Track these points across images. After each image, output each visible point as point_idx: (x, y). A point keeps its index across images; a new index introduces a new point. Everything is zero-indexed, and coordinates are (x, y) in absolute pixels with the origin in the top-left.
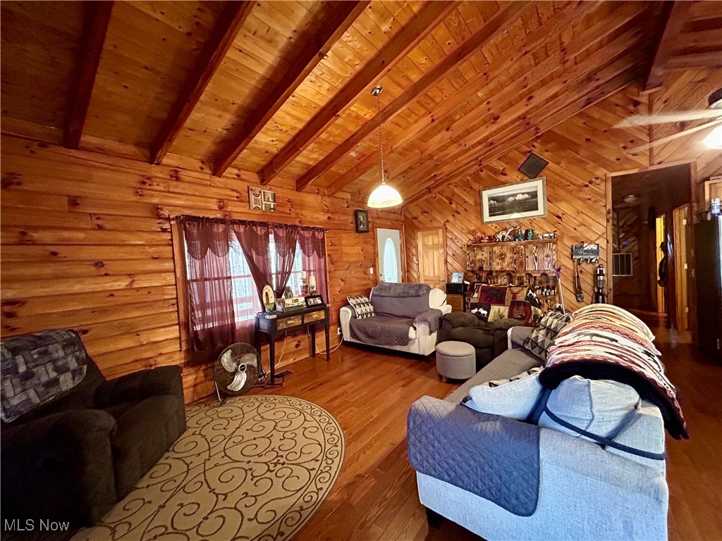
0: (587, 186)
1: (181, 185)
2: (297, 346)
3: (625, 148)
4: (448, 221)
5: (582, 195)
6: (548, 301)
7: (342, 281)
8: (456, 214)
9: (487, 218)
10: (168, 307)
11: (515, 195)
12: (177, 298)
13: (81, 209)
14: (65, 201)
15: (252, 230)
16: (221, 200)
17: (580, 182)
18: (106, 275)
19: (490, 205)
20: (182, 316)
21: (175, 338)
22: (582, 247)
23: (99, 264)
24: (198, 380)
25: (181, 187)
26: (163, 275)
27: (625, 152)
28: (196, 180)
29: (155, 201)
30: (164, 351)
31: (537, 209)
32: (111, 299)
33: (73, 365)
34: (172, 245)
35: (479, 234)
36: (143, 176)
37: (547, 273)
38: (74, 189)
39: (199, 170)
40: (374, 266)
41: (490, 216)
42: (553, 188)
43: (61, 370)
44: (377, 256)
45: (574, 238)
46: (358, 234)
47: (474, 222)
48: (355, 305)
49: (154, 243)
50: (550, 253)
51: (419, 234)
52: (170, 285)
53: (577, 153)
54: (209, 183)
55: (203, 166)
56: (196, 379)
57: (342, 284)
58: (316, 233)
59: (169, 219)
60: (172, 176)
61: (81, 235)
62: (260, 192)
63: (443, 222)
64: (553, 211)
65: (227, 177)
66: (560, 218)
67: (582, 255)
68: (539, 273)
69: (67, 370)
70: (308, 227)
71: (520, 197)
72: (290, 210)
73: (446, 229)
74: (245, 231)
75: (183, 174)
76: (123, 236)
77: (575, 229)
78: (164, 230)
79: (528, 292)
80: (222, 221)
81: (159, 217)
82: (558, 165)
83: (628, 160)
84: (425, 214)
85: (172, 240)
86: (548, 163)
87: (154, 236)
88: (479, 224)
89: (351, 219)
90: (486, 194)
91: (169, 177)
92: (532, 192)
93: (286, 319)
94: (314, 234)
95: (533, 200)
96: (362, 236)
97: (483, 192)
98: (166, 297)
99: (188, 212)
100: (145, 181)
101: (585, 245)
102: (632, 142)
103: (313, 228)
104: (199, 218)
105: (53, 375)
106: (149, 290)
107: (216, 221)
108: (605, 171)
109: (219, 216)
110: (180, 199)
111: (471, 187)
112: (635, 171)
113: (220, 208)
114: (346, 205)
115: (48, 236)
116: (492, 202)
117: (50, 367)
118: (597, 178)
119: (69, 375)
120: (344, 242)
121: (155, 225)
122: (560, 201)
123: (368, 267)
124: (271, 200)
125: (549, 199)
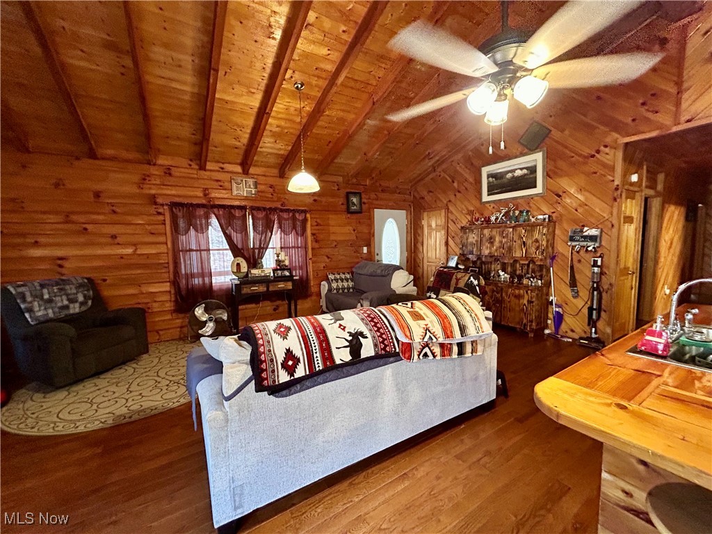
0: (593, 156)
1: (173, 179)
2: (275, 310)
3: (643, 104)
4: (450, 201)
5: (587, 168)
6: (529, 292)
7: (328, 258)
8: (457, 194)
9: (486, 198)
10: (161, 269)
11: (513, 171)
12: (168, 263)
13: (101, 200)
14: (91, 195)
15: (231, 213)
16: (205, 189)
17: (587, 151)
18: (118, 244)
19: (489, 183)
20: (172, 276)
21: (166, 291)
22: (582, 231)
23: (114, 237)
24: (184, 324)
25: (171, 181)
26: (158, 245)
27: (643, 110)
28: (184, 175)
29: (153, 192)
30: (158, 300)
31: (535, 187)
32: (122, 260)
33: (81, 298)
34: (165, 224)
35: (477, 215)
36: (144, 175)
37: (535, 260)
38: (98, 187)
39: (189, 167)
40: (369, 245)
41: (488, 195)
42: (555, 161)
43: (72, 301)
44: (374, 236)
45: (575, 221)
46: (349, 215)
47: (474, 202)
48: (332, 280)
49: (152, 223)
50: (539, 238)
51: (425, 214)
52: (163, 253)
53: (585, 116)
54: (196, 176)
55: (191, 163)
56: (182, 322)
57: (327, 260)
58: (297, 215)
59: (163, 205)
60: (165, 173)
61: (101, 217)
62: (242, 181)
63: (445, 202)
64: (552, 189)
65: (211, 171)
66: (559, 196)
67: (578, 241)
68: (527, 260)
69: (76, 301)
70: (288, 209)
71: (518, 173)
72: (272, 195)
73: (448, 209)
74: (224, 212)
75: (174, 171)
76: (129, 218)
77: (576, 210)
78: (159, 214)
79: (469, 278)
80: (203, 206)
81: (155, 203)
82: (561, 132)
83: (647, 119)
84: (431, 194)
85: (164, 220)
86: (551, 131)
87: (152, 218)
88: (477, 204)
89: (342, 200)
90: (485, 171)
91: (163, 174)
92: (531, 167)
93: (250, 285)
94: (294, 215)
95: (531, 176)
96: (355, 216)
97: (483, 169)
98: (161, 261)
99: (177, 200)
100: (145, 178)
101: (586, 229)
102: (653, 95)
103: (294, 210)
104: (184, 204)
105: (66, 302)
106: (148, 256)
107: (199, 206)
108: (616, 135)
109: (204, 202)
110: (171, 190)
111: (472, 164)
112: (654, 134)
113: (205, 195)
114: (336, 188)
115: (81, 218)
116: (490, 179)
117: (64, 298)
118: (606, 146)
119: (77, 305)
120: (332, 222)
121: (152, 210)
122: (561, 176)
123: (362, 247)
124: (252, 187)
125: (548, 175)
